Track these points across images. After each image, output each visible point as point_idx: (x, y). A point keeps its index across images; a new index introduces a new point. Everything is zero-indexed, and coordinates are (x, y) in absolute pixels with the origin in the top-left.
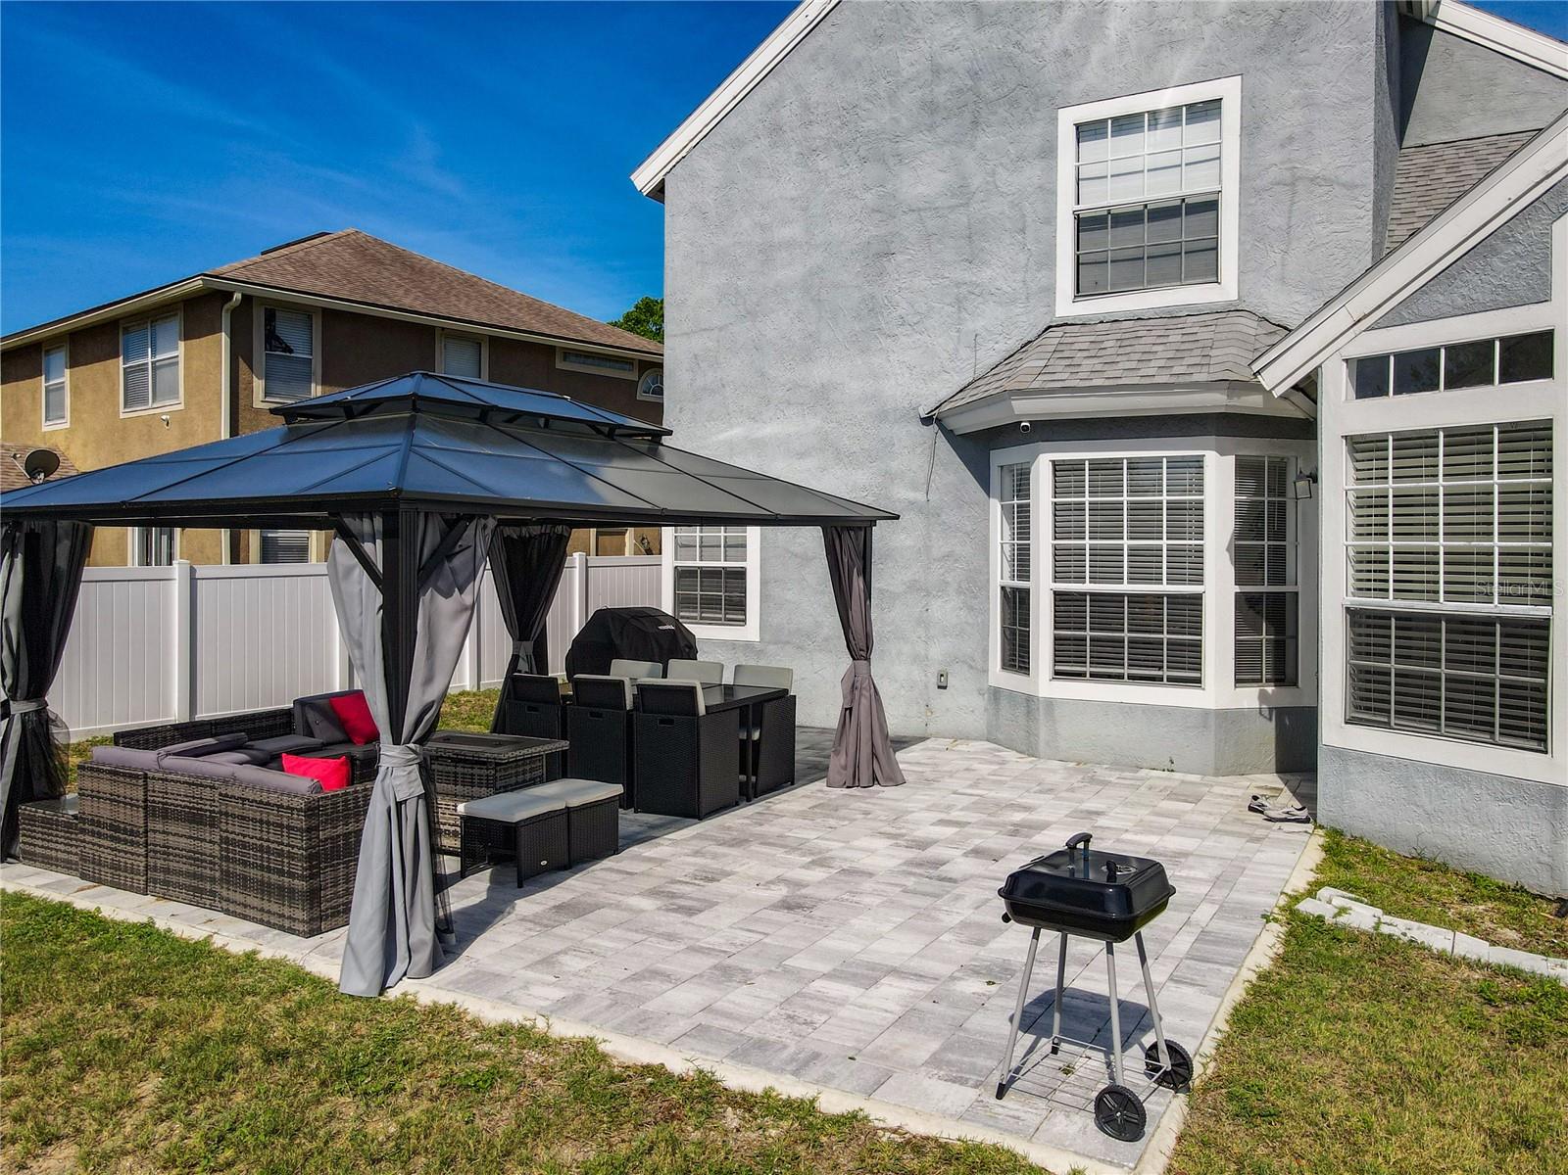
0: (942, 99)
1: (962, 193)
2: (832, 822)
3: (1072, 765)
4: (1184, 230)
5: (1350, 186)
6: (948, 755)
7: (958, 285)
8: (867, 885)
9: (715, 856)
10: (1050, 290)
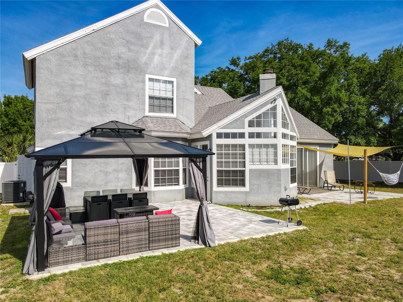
0: (121, 64)
4: (167, 103)
7: (125, 105)
10: (144, 109)
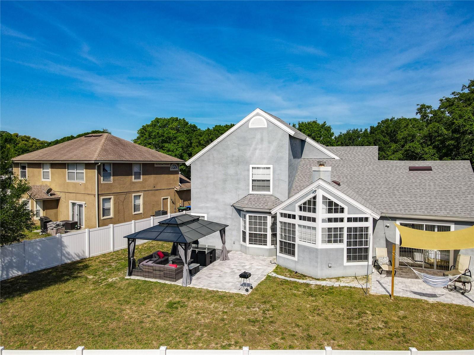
0: (234, 160)
1: (237, 174)
2: (222, 266)
3: (251, 256)
4: (266, 184)
5: (285, 181)
6: (235, 254)
7: (236, 187)
8: (227, 274)
9: (210, 271)
10: (249, 189)
